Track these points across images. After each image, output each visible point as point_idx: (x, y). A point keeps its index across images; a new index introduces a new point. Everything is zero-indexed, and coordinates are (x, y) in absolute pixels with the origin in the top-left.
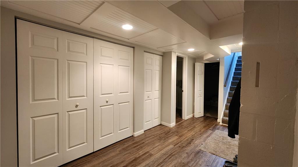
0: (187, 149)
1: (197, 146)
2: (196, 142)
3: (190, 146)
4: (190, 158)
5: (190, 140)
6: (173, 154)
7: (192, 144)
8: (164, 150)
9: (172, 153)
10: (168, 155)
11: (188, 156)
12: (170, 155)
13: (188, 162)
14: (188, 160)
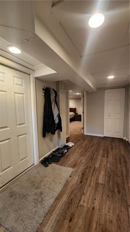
0: (83, 167)
1: (76, 172)
2: (77, 178)
3: (82, 170)
4: (79, 160)
5: (84, 181)
6: (91, 161)
7: (81, 174)
8: (99, 162)
9: (93, 161)
10: (94, 158)
11: (81, 161)
12: (93, 159)
13: (80, 158)
14: (80, 159)
